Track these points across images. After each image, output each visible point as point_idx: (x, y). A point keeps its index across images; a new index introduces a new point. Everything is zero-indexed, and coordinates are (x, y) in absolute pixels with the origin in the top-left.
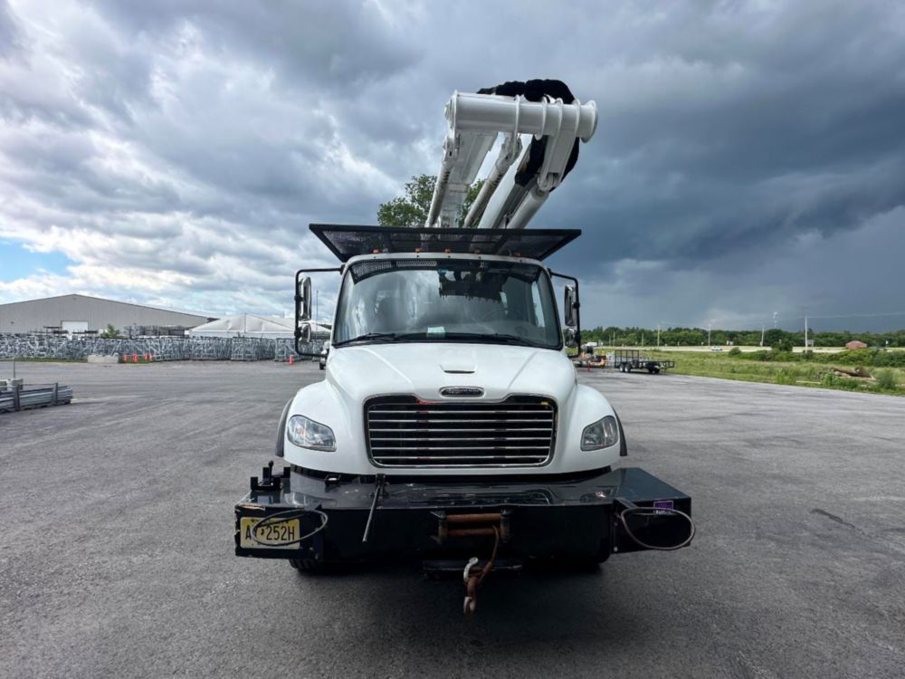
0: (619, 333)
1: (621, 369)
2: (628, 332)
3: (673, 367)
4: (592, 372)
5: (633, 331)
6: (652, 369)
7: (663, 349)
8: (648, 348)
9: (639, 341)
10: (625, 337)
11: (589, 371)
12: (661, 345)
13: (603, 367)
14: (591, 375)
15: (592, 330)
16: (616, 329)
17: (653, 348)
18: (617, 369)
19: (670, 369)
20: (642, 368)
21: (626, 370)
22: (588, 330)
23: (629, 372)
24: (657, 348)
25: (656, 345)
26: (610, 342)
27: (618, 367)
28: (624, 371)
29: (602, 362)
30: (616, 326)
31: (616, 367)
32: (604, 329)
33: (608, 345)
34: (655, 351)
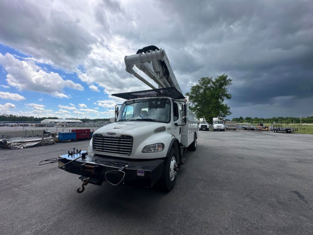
0: (284, 119)
1: (274, 131)
2: (287, 119)
3: (297, 131)
4: (261, 132)
5: (289, 118)
6: (288, 131)
7: (303, 124)
8: (296, 124)
9: (293, 122)
10: (285, 120)
11: (260, 132)
12: (302, 123)
13: (267, 130)
14: (260, 133)
15: (271, 118)
16: (281, 118)
17: (298, 124)
18: (272, 131)
19: (294, 132)
20: (284, 131)
21: (276, 131)
22: (269, 118)
23: (277, 132)
24: (300, 124)
25: (300, 123)
26: (278, 122)
27: (272, 130)
28: (275, 132)
29: (267, 129)
30: (282, 117)
31: (271, 130)
32: (276, 118)
33: (278, 123)
34: (299, 125)
